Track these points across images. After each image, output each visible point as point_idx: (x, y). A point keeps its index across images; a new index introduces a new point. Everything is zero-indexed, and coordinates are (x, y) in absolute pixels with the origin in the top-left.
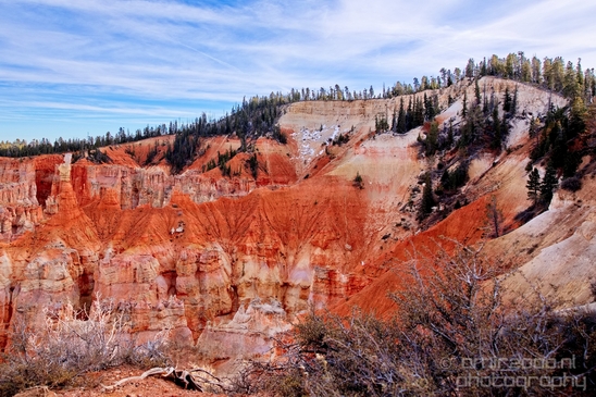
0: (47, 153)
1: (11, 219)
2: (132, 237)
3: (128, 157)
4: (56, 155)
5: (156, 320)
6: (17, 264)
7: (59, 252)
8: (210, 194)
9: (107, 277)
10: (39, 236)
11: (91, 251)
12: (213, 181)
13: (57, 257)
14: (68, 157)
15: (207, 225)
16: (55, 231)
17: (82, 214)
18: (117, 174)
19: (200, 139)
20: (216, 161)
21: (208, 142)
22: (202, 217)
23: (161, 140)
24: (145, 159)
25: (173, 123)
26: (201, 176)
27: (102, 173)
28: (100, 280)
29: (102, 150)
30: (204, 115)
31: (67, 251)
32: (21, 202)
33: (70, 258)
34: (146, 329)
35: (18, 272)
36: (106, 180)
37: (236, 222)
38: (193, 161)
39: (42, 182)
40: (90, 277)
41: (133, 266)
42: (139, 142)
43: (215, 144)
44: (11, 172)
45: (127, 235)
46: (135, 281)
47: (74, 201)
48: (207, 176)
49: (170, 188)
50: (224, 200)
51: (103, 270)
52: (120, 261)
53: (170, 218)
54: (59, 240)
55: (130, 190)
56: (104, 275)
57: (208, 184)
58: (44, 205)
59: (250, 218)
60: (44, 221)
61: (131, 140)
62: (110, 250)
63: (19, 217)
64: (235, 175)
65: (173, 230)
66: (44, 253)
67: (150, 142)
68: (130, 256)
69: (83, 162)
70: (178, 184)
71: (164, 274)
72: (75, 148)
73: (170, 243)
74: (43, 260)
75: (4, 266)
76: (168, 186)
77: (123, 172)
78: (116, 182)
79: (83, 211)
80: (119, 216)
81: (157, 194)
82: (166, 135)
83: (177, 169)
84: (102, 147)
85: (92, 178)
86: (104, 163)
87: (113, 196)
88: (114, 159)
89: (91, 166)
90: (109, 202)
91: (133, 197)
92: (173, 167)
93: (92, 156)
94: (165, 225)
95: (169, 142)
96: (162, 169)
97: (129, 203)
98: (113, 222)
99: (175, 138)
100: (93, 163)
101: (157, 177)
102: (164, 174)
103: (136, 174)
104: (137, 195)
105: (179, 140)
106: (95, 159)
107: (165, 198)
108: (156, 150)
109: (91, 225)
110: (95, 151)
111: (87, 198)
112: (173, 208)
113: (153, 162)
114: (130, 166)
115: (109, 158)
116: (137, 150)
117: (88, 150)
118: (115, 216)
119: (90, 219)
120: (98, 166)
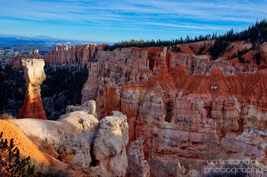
0: (153, 46)
1: (139, 74)
2: (191, 89)
3: (190, 50)
4: (157, 47)
5: (202, 128)
6: (142, 94)
7: (159, 91)
8: (231, 72)
9: (179, 105)
10: (151, 84)
11: (172, 93)
12: (233, 65)
13: (158, 93)
14: (165, 49)
15: (230, 87)
16: (157, 82)
17: (169, 76)
18: (184, 58)
19: (229, 42)
20: (237, 54)
21: (233, 44)
22: (228, 83)
23: (207, 42)
24: (198, 51)
25: (215, 34)
26: (227, 62)
27: (177, 57)
28: (176, 106)
29: (178, 46)
30: (232, 30)
31: (162, 91)
32: (143, 67)
33: (163, 95)
34: (197, 131)
35: (142, 98)
36: (179, 61)
37: (246, 87)
38: (223, 54)
39: (151, 59)
40: (171, 104)
41: (192, 102)
42: (196, 43)
44: (138, 54)
45: (189, 87)
46: (192, 109)
47: (166, 69)
48: (230, 62)
49: (210, 67)
50: (240, 75)
51: (177, 102)
52: (186, 99)
53: (211, 82)
54: (159, 86)
55: (190, 66)
56: (178, 104)
57: (231, 66)
58: (152, 70)
59: (255, 86)
60: (152, 77)
61: (192, 41)
62: (181, 93)
63: (142, 74)
64: (247, 62)
65: (212, 88)
66: (153, 91)
67: (202, 43)
68: (190, 97)
69: (170, 51)
70: (215, 65)
71: (205, 108)
72: (166, 44)
73: (210, 94)
74: (152, 94)
75: (137, 94)
76: (209, 65)
77: (187, 57)
78: (184, 62)
79: (170, 74)
80: (186, 78)
81: (203, 69)
82: (210, 40)
83: (214, 58)
84: (178, 44)
85: (173, 59)
86: (178, 52)
87: (184, 69)
88: (183, 51)
89: (172, 53)
90: (182, 71)
91: (191, 69)
92: (212, 56)
93: (173, 48)
94: (208, 84)
95: (211, 43)
96: (206, 57)
97: (189, 72)
98: (183, 81)
99: (215, 41)
100: (174, 52)
101: (204, 61)
102: (207, 59)
103: (193, 59)
104: (193, 68)
105: (217, 42)
106: (175, 50)
107: (207, 71)
108: (204, 47)
109: (173, 81)
110: (175, 46)
111: (172, 68)
112: (213, 77)
113: (202, 53)
114: (191, 55)
115: (181, 50)
116: (195, 47)
117: (171, 46)
118: (184, 78)
119: (173, 78)
120: (176, 54)
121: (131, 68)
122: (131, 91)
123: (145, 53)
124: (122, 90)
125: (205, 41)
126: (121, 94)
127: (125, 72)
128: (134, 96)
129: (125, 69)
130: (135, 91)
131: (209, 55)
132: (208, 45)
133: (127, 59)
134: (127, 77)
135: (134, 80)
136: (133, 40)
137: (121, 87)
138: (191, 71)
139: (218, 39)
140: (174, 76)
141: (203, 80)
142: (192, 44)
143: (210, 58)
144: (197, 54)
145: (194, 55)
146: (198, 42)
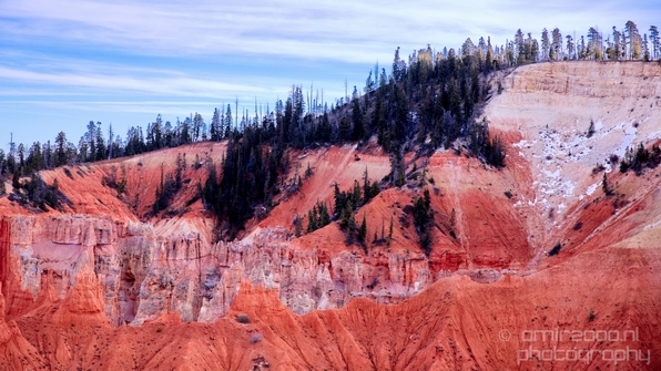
3: (109, 196)
8: (316, 293)
12: (322, 259)
17: (14, 337)
18: (84, 237)
19: (289, 153)
20: (331, 206)
21: (308, 160)
22: (310, 348)
23: (190, 155)
24: (151, 199)
25: (223, 114)
26: (293, 245)
27: (47, 234)
29: (46, 176)
30: (298, 94)
36: (58, 253)
37: (394, 360)
38: (271, 206)
42: (135, 160)
43: (324, 166)
48: (307, 245)
49: (217, 274)
50: (362, 307)
53: (230, 350)
55: (116, 279)
57: (312, 264)
59: (429, 352)
61: (115, 152)
64: (378, 242)
67: (164, 159)
69: (2, 206)
70: (237, 265)
76: (210, 268)
77: (100, 232)
78: (83, 258)
79: (17, 328)
80: (106, 342)
81: (185, 289)
82: (203, 141)
83: (230, 228)
84: (46, 169)
85: (23, 246)
86: (51, 209)
87: (90, 292)
88: (77, 201)
89: (19, 216)
90: (81, 306)
91: (122, 294)
92: (220, 220)
93: (21, 191)
94: (218, 365)
95: (210, 160)
96: (193, 225)
97: (114, 308)
98: (89, 357)
99: (226, 149)
100: (25, 208)
101: (184, 246)
102: (199, 239)
103: (129, 239)
104: (131, 289)
105: (237, 154)
106: (31, 199)
107: (204, 299)
108: (178, 178)
109: (36, 364)
110: (29, 179)
111: (26, 296)
112: (239, 325)
113: (170, 210)
114: (116, 219)
115: (64, 197)
116: (131, 178)
117: (12, 177)
118: (95, 342)
119: (34, 350)
120: (39, 217)
125: (180, 150)
131: (205, 215)
132: (198, 166)
138: (123, 303)
139: (241, 140)
140: (40, 338)
141: (191, 343)
142: (117, 164)
143: (213, 231)
144: (145, 216)
145: (131, 222)
146: (147, 155)
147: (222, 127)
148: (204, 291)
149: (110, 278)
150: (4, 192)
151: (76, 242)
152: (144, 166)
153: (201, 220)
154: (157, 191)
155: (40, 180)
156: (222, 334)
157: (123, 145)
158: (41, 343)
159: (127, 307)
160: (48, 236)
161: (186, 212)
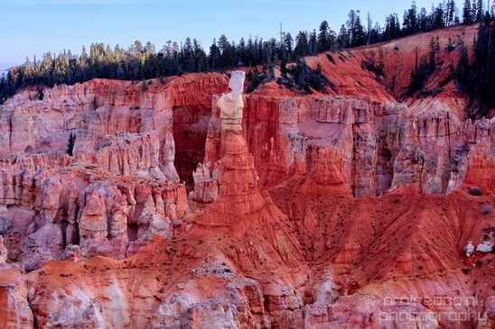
0: (196, 71)
1: (126, 209)
3: (368, 79)
6: (138, 304)
7: (221, 283)
10: (180, 248)
11: (287, 286)
13: (216, 293)
14: (238, 78)
16: (212, 239)
17: (267, 205)
18: (344, 116)
23: (443, 39)
24: (405, 80)
29: (311, 61)
31: (238, 282)
32: (144, 174)
33: (243, 298)
35: (140, 321)
36: (321, 131)
39: (186, 133)
41: (379, 324)
42: (392, 45)
44: (125, 111)
45: (364, 254)
47: (251, 176)
49: (465, 149)
52: (350, 312)
53: (462, 220)
54: (221, 258)
55: (373, 154)
58: (190, 183)
60: (190, 216)
61: (374, 37)
62: (328, 286)
63: (141, 205)
65: (470, 248)
66: (191, 284)
67: (420, 43)
69: (271, 89)
70: (484, 141)
72: (252, 58)
73: (463, 278)
74: (190, 298)
75: (114, 304)
76: (460, 144)
77: (358, 112)
78: (343, 135)
79: (269, 197)
80: (348, 211)
81: (434, 164)
82: (456, 25)
83: (481, 107)
84: (310, 55)
85: (290, 125)
86: (315, 91)
87: (334, 166)
88: (338, 83)
89: (287, 98)
90: (326, 178)
91: (380, 168)
92: (472, 100)
93: (288, 75)
94: (450, 234)
95: (461, 43)
96: (446, 105)
97: (372, 181)
98: (333, 224)
99: (477, 31)
100: (291, 90)
101: (434, 124)
102: (448, 117)
103: (385, 117)
104: (388, 164)
105: (488, 36)
106: (297, 82)
107: (452, 173)
108: (432, 60)
109: (286, 229)
110: (295, 64)
111: (279, 169)
112: (471, 197)
113: (424, 90)
114: (373, 99)
115: (327, 80)
116: (389, 61)
117: (280, 63)
118: (338, 210)
119: (284, 217)
120: (303, 98)
121: (87, 179)
122: (84, 294)
123: (160, 105)
124: (42, 291)
125: (434, 34)
126: (36, 311)
127: (54, 201)
128: (98, 316)
129: (56, 185)
130: (107, 291)
131: (457, 95)
132: (450, 49)
133: (72, 140)
134: (65, 223)
135: (100, 236)
136: (100, 48)
137: (33, 276)
138: (381, 176)
139: (492, 23)
140: (290, 206)
141: (425, 213)
142: (375, 49)
143: (465, 110)
144: (402, 96)
145: (388, 102)
146: (403, 40)
147: (474, 11)
148: (453, 166)
149: (367, 154)
150: (273, 77)
151: (337, 121)
152: (400, 50)
153: (453, 100)
154: (412, 74)
155: (305, 65)
156: (454, 205)
157: (381, 32)
158: (290, 211)
159: (385, 180)
160: (311, 115)
161: (439, 92)
